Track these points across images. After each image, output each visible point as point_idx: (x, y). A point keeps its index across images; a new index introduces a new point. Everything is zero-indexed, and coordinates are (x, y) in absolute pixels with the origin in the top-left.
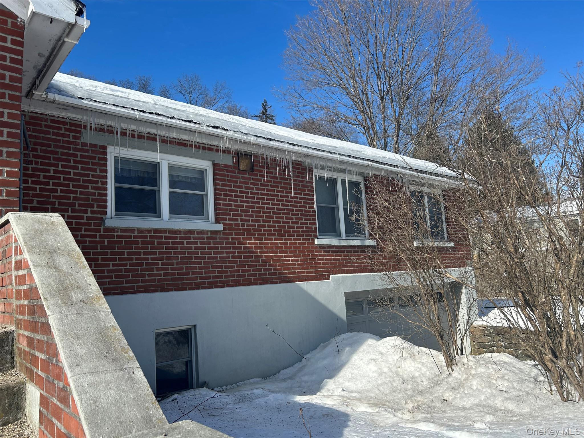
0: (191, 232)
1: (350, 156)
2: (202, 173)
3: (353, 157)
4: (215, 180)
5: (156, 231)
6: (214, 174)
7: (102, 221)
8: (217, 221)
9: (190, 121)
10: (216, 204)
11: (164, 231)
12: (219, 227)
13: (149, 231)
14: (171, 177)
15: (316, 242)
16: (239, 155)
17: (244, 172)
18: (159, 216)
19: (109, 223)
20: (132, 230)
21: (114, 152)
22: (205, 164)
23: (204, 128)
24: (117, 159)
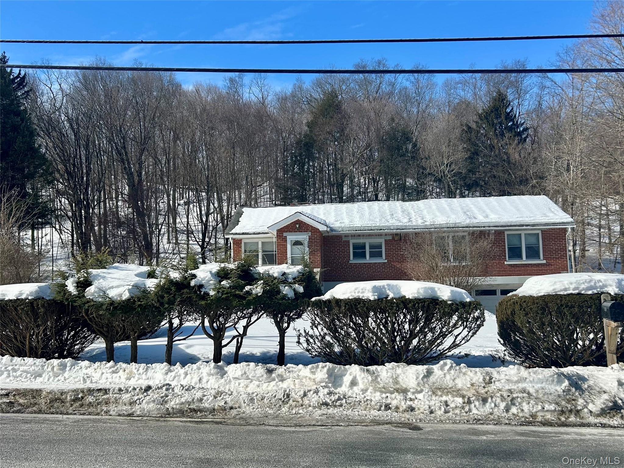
0: (376, 263)
2: (380, 243)
4: (385, 245)
5: (364, 263)
6: (385, 243)
7: (349, 262)
8: (386, 259)
10: (386, 253)
11: (367, 263)
13: (362, 263)
14: (369, 246)
16: (393, 235)
17: (397, 241)
18: (366, 259)
19: (351, 262)
20: (357, 263)
21: (352, 241)
22: (382, 241)
23: (376, 231)
24: (353, 243)
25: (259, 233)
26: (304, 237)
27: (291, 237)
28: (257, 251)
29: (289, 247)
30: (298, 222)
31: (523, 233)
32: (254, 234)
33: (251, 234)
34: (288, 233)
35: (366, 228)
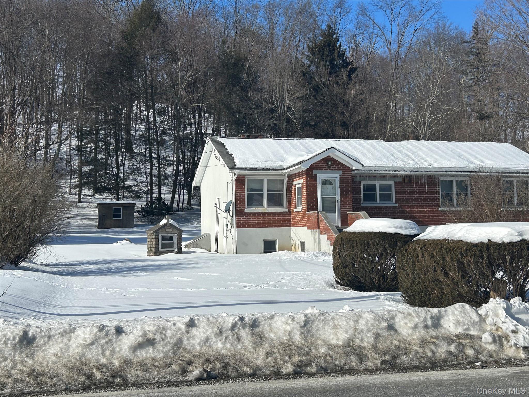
0: (387, 207)
1: (457, 172)
2: (391, 185)
3: (459, 172)
4: (395, 188)
5: (375, 207)
6: (395, 186)
7: (360, 204)
8: (396, 203)
9: (386, 171)
10: (395, 197)
11: (378, 207)
12: (397, 205)
13: (373, 207)
14: (380, 187)
15: (439, 209)
16: (405, 177)
17: (407, 183)
18: (376, 202)
19: (362, 205)
20: (368, 207)
21: (363, 182)
22: (392, 182)
23: (391, 172)
24: (364, 185)
25: (269, 169)
26: (335, 176)
27: (321, 176)
28: (262, 190)
29: (319, 186)
30: (329, 159)
31: (515, 180)
32: (263, 169)
33: (259, 170)
34: (318, 171)
35: (382, 169)
